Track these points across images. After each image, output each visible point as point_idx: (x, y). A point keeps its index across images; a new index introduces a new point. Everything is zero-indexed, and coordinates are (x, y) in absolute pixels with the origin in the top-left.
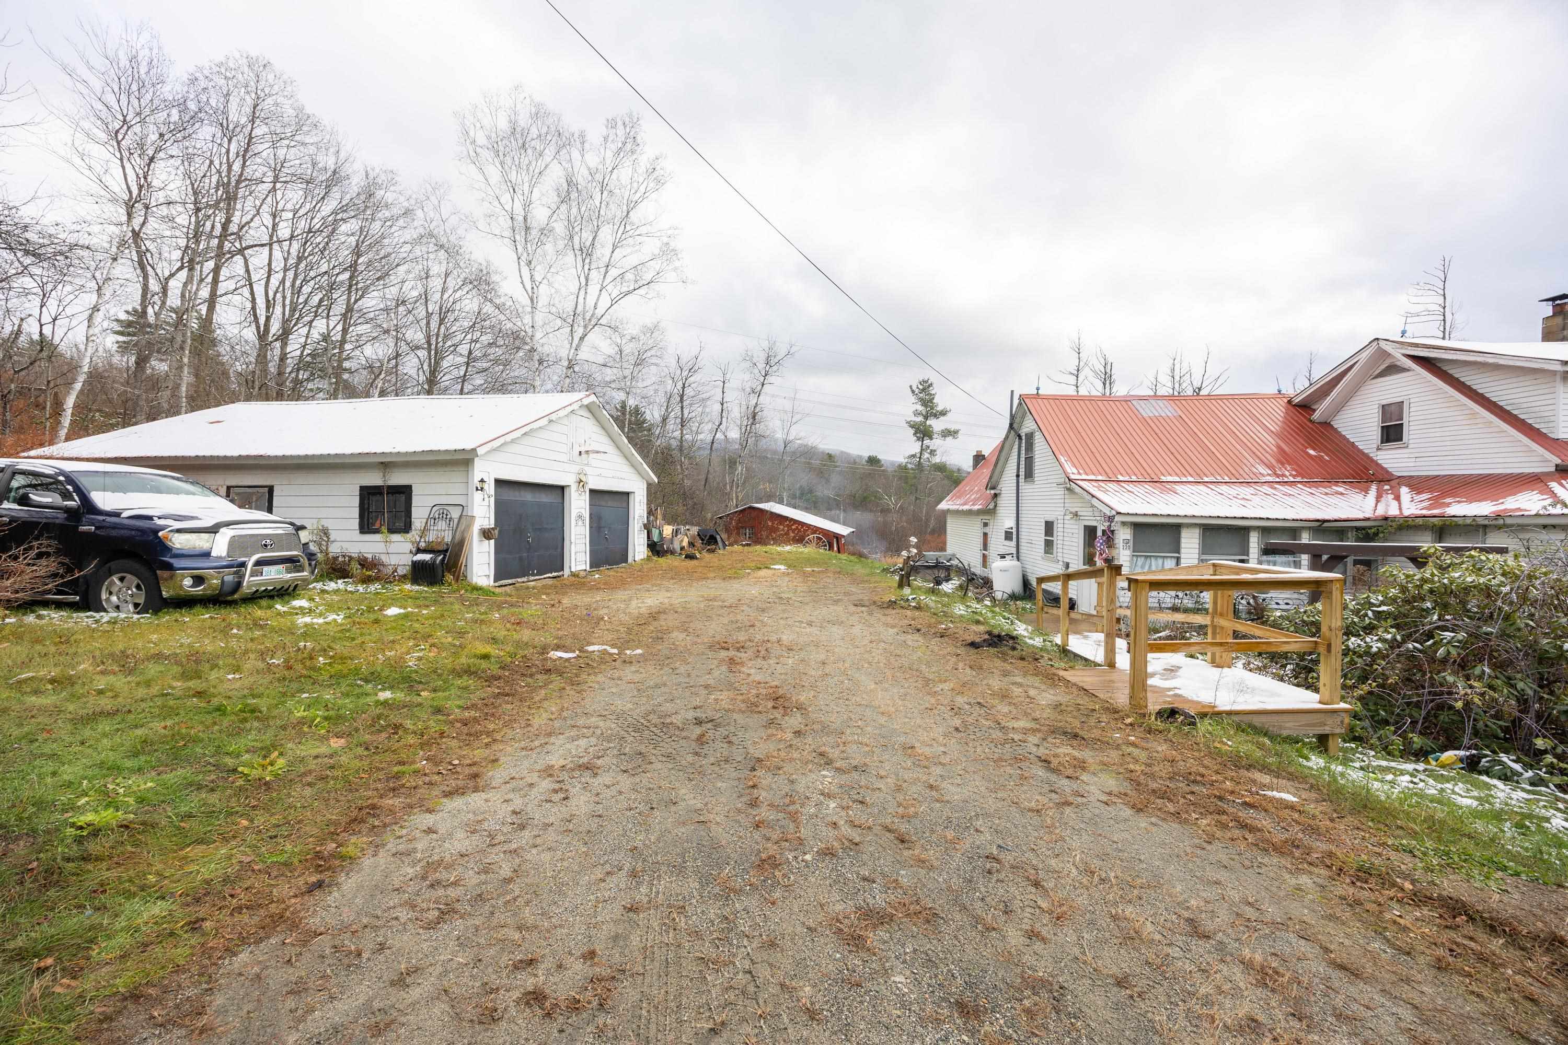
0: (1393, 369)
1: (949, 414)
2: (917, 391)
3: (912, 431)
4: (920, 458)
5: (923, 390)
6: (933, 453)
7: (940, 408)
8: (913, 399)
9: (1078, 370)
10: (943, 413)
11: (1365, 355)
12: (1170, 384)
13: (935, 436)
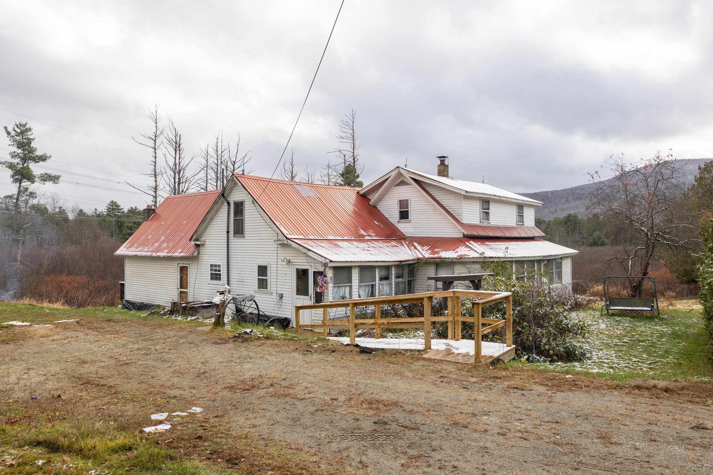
0: (403, 183)
1: (48, 161)
2: (13, 133)
3: (10, 172)
4: (17, 199)
5: (22, 133)
6: (32, 195)
7: (38, 153)
8: (7, 141)
9: (156, 136)
10: (43, 158)
11: (394, 174)
12: (215, 156)
13: (37, 179)
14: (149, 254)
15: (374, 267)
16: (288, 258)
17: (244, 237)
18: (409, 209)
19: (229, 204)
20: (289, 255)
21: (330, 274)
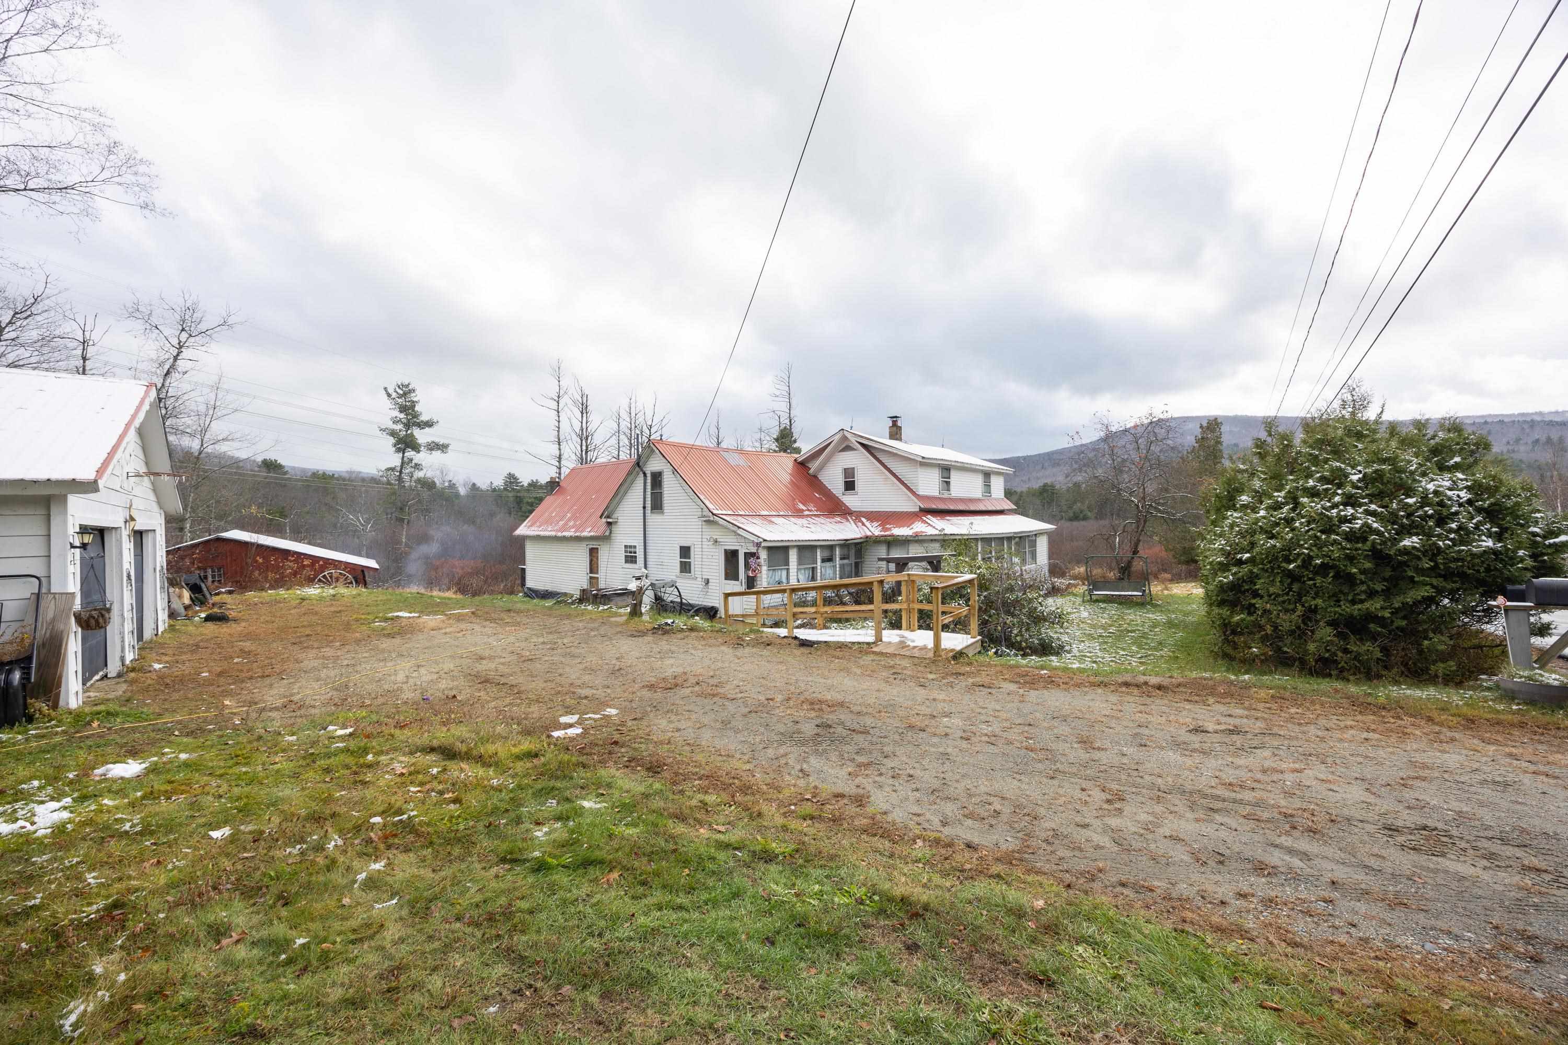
0: (848, 448)
1: (435, 427)
2: (394, 395)
3: (392, 440)
4: (401, 472)
5: (405, 394)
6: (417, 467)
7: (424, 418)
8: (388, 403)
9: (559, 397)
10: (429, 424)
11: (837, 438)
12: (628, 420)
13: (422, 448)
14: (553, 534)
15: (815, 547)
16: (715, 537)
17: (663, 513)
18: (856, 479)
19: (645, 474)
20: (716, 534)
21: (763, 555)
